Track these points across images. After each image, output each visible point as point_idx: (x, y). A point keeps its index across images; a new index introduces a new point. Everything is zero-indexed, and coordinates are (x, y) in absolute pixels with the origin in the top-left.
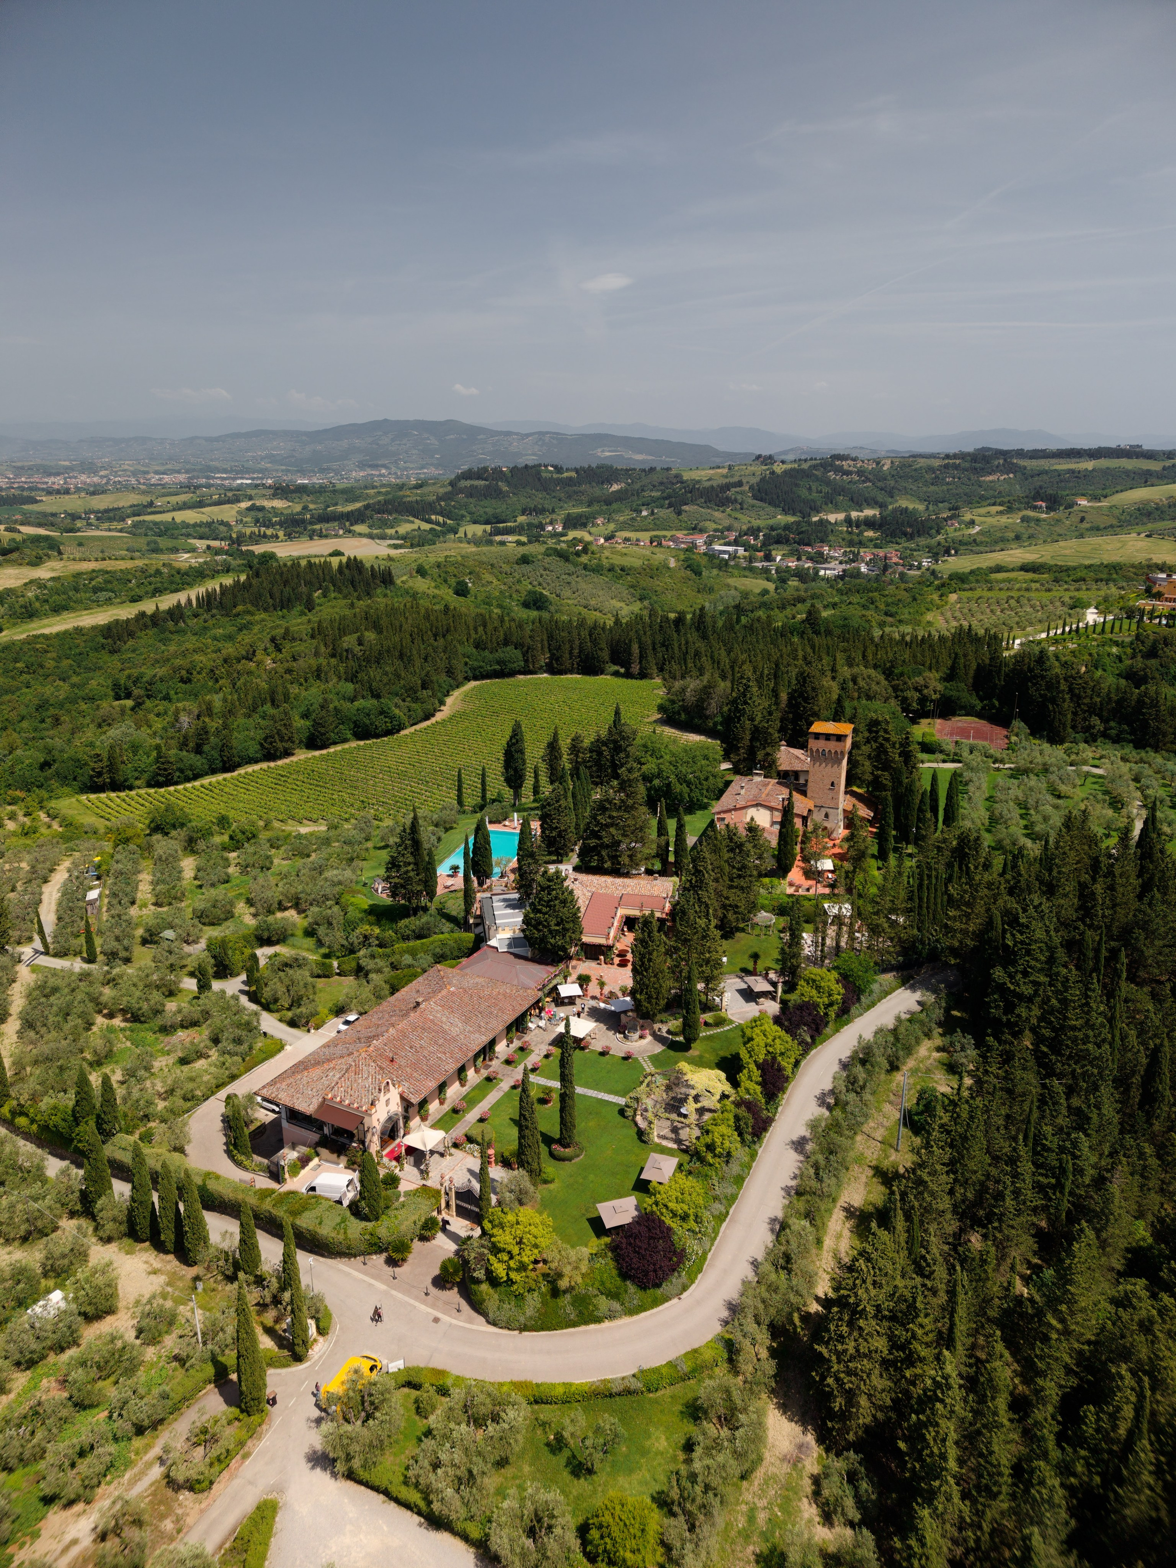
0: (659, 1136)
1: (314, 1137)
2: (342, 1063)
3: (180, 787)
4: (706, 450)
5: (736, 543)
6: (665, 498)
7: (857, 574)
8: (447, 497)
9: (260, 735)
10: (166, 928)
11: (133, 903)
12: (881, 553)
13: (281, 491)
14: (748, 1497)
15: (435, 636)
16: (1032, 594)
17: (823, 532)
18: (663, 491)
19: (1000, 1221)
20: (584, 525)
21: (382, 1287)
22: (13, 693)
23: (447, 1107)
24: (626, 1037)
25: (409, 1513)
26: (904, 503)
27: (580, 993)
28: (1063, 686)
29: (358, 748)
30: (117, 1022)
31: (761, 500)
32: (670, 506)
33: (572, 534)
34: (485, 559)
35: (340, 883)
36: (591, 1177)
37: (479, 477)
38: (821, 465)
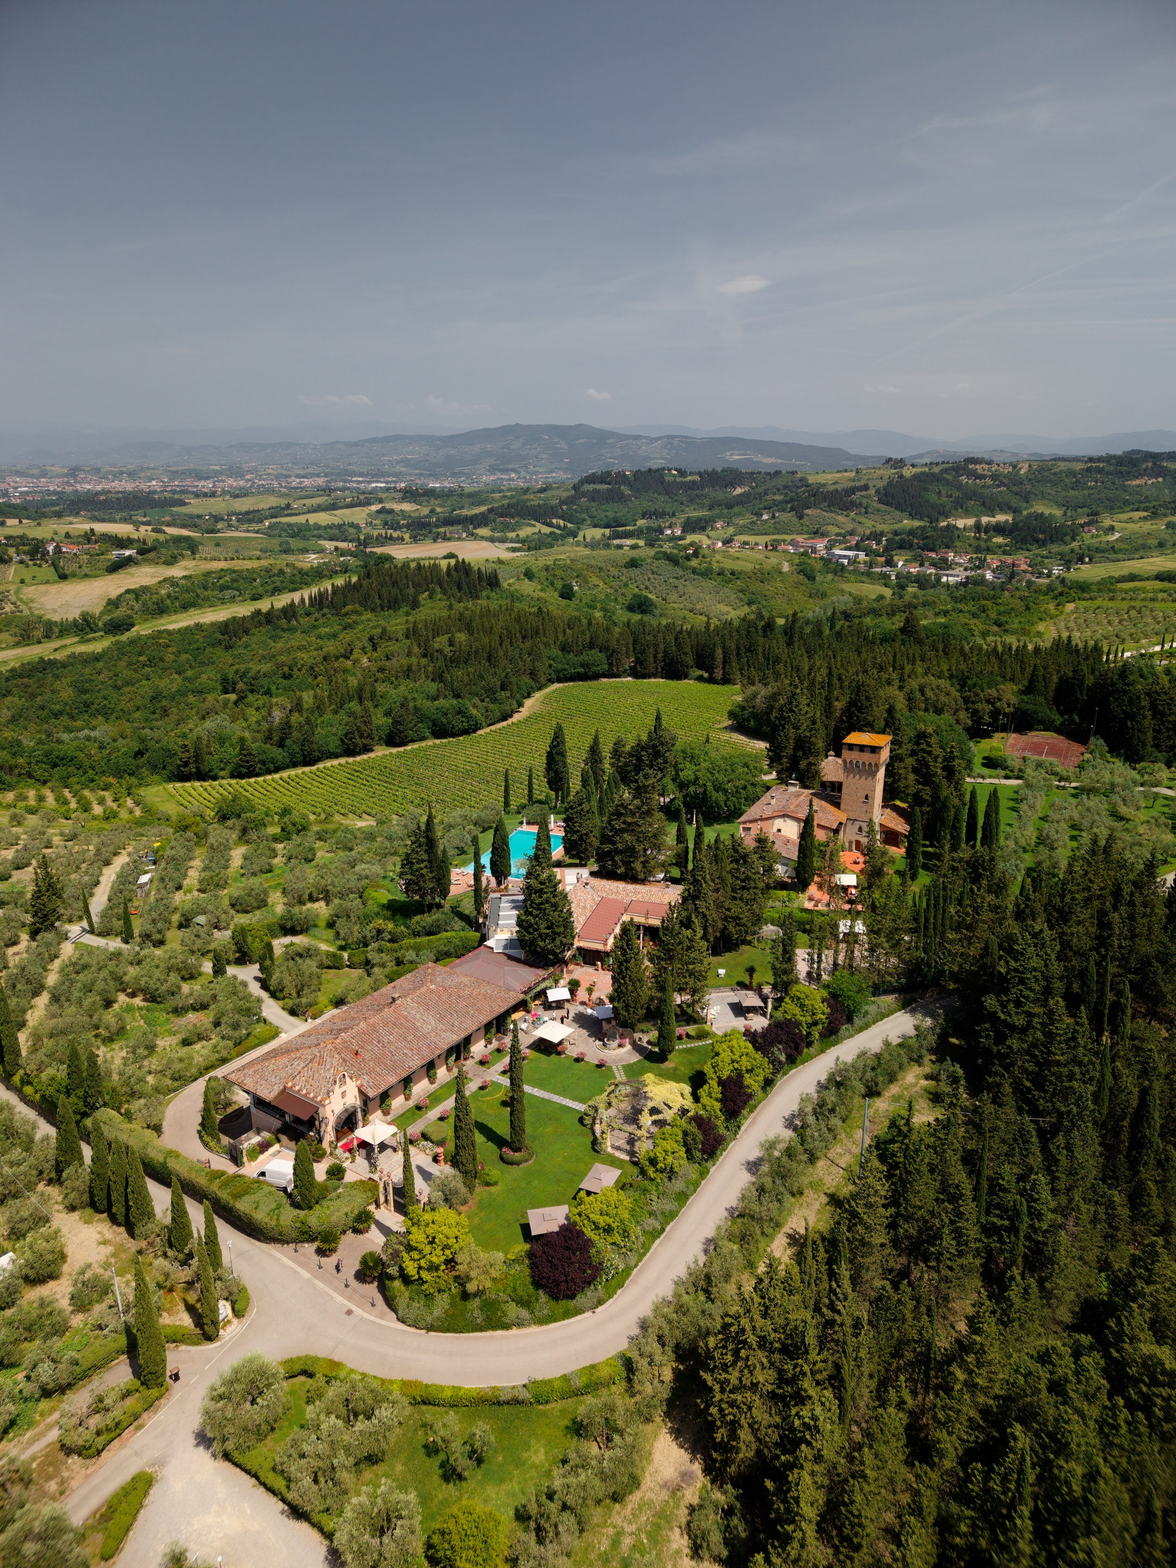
0: (613, 1147)
1: (277, 1123)
2: (308, 1054)
3: (260, 779)
4: (839, 453)
5: (857, 547)
6: (788, 502)
7: (982, 581)
8: (570, 501)
9: (341, 731)
10: (199, 914)
11: (179, 888)
12: (1009, 559)
13: (409, 495)
14: (617, 1520)
15: (524, 638)
16: (1157, 605)
17: (950, 538)
18: (786, 495)
19: (938, 1260)
20: (703, 529)
21: (305, 1274)
22: (133, 685)
23: (411, 1103)
24: (604, 1045)
25: (275, 1499)
26: (1041, 508)
27: (568, 997)
28: (1145, 703)
29: (435, 746)
30: (138, 1001)
31: (887, 504)
32: (792, 509)
33: (690, 538)
34: (592, 562)
35: (367, 877)
36: (535, 1183)
37: (602, 481)
38: (953, 469)
